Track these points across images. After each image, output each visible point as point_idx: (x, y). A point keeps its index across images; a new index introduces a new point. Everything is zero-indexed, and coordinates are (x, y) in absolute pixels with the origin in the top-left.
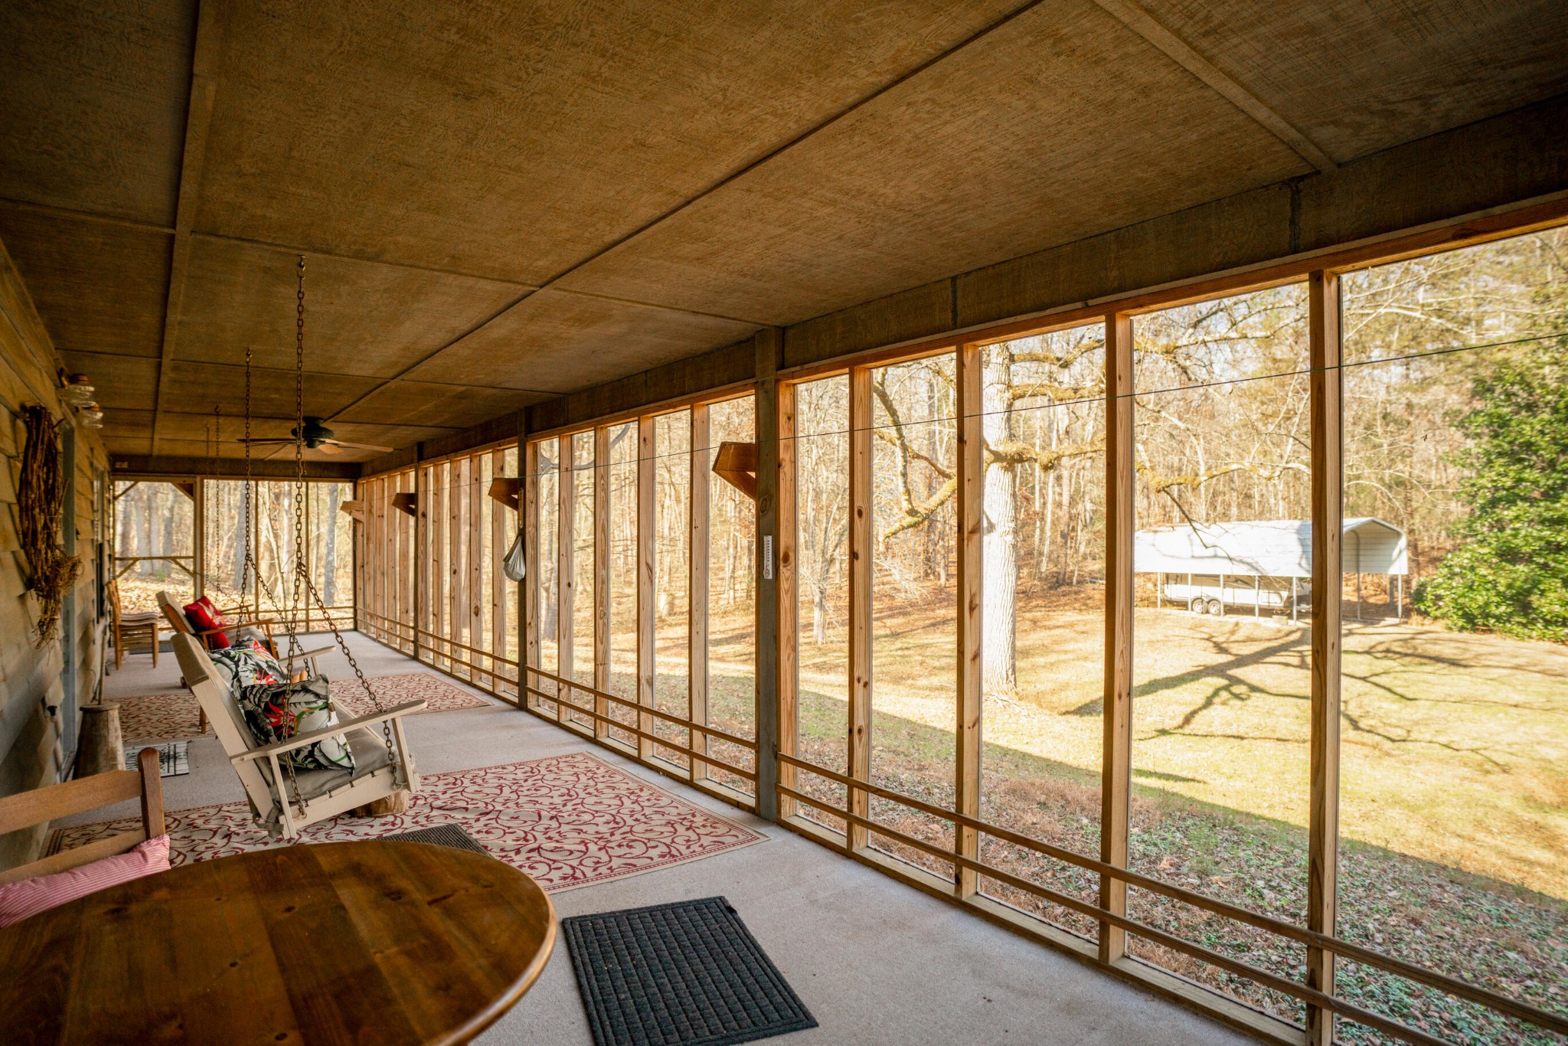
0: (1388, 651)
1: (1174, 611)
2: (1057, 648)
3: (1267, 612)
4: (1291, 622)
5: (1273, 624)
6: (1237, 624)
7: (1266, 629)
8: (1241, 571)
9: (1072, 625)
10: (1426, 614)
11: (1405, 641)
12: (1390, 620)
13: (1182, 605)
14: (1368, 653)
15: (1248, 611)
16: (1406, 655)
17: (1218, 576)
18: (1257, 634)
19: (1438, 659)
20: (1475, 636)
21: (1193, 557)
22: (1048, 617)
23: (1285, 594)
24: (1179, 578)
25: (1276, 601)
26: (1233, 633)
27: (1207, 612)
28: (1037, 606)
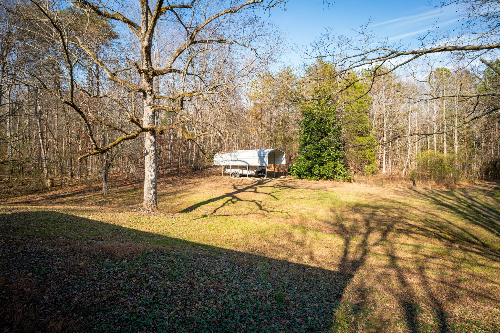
0: (278, 185)
1: (227, 177)
2: (186, 191)
3: (250, 176)
4: (256, 179)
5: (251, 179)
6: (242, 180)
7: (250, 181)
8: (244, 164)
9: (194, 183)
10: (291, 174)
11: (283, 182)
12: (282, 177)
13: (229, 175)
14: (273, 186)
15: (245, 176)
16: (282, 186)
17: (238, 166)
18: (247, 182)
19: (289, 187)
20: (300, 180)
21: (232, 160)
22: (188, 181)
23: (255, 171)
24: (228, 167)
25: (252, 172)
26: (241, 183)
27: (236, 177)
28: (187, 177)
